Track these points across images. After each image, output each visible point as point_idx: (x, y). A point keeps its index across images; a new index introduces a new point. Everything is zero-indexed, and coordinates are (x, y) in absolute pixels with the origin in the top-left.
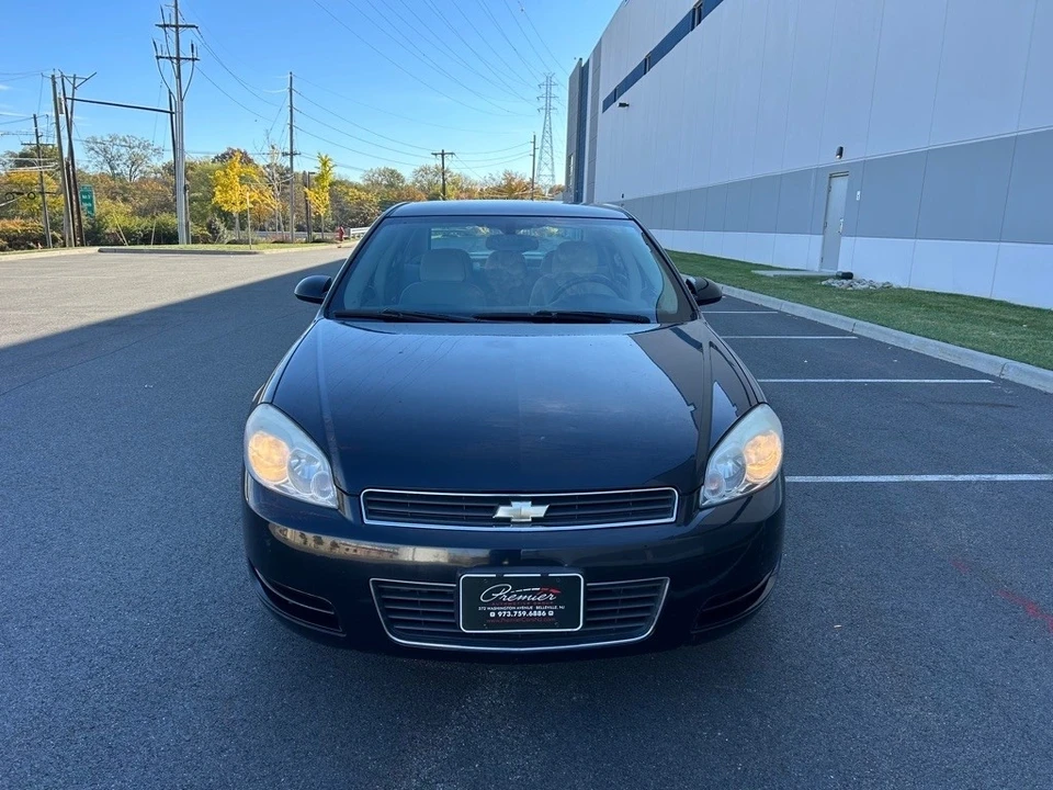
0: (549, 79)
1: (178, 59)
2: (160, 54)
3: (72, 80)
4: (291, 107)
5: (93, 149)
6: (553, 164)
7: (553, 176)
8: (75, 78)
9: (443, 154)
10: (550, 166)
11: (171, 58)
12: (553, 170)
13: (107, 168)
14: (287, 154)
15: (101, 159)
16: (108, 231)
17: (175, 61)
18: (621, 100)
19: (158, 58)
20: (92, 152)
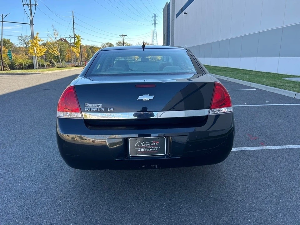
0: (155, 15)
1: (31, 5)
2: (24, 4)
3: (2, 16)
4: (73, 22)
5: (20, 40)
6: (157, 40)
7: (157, 43)
8: (3, 15)
9: (123, 36)
10: (156, 40)
11: (28, 5)
12: (157, 41)
13: (25, 45)
14: (73, 38)
15: (23, 42)
16: (16, 64)
17: (29, 6)
18: (184, 11)
19: (24, 5)
20: (20, 41)
